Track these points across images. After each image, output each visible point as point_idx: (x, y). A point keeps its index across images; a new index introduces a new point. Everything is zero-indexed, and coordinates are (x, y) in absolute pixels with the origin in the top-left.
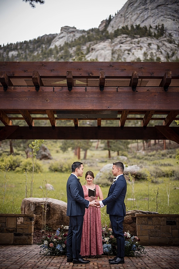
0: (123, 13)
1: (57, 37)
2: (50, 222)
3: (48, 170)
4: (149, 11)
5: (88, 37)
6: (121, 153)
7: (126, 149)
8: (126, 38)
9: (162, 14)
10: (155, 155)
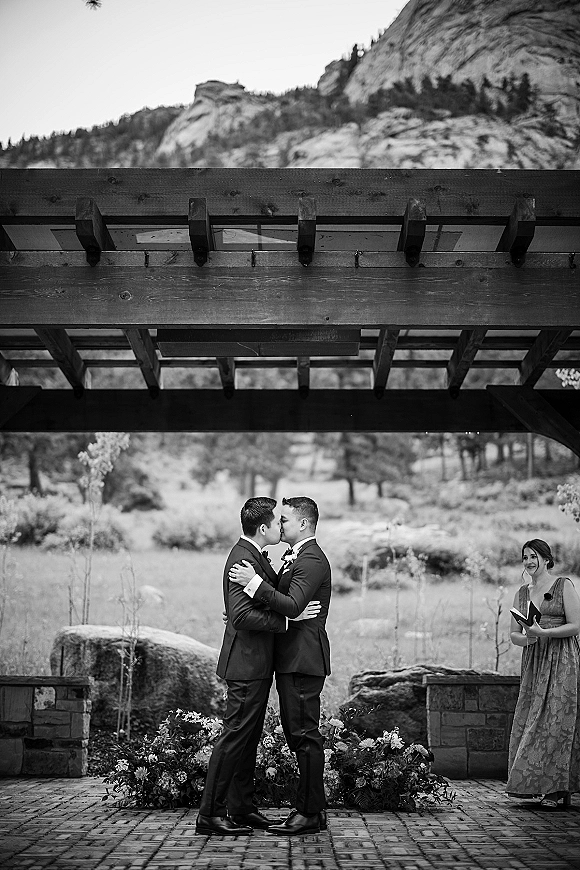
0: (395, 39)
1: (184, 116)
2: (146, 704)
3: (149, 543)
4: (482, 30)
5: (284, 115)
6: (389, 491)
7: (406, 477)
8: (407, 117)
9: (524, 40)
10: (500, 497)
